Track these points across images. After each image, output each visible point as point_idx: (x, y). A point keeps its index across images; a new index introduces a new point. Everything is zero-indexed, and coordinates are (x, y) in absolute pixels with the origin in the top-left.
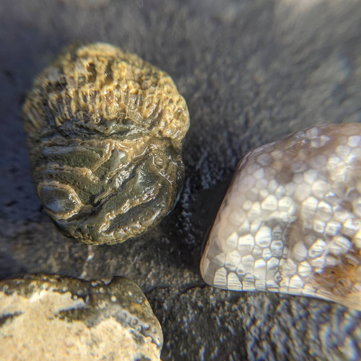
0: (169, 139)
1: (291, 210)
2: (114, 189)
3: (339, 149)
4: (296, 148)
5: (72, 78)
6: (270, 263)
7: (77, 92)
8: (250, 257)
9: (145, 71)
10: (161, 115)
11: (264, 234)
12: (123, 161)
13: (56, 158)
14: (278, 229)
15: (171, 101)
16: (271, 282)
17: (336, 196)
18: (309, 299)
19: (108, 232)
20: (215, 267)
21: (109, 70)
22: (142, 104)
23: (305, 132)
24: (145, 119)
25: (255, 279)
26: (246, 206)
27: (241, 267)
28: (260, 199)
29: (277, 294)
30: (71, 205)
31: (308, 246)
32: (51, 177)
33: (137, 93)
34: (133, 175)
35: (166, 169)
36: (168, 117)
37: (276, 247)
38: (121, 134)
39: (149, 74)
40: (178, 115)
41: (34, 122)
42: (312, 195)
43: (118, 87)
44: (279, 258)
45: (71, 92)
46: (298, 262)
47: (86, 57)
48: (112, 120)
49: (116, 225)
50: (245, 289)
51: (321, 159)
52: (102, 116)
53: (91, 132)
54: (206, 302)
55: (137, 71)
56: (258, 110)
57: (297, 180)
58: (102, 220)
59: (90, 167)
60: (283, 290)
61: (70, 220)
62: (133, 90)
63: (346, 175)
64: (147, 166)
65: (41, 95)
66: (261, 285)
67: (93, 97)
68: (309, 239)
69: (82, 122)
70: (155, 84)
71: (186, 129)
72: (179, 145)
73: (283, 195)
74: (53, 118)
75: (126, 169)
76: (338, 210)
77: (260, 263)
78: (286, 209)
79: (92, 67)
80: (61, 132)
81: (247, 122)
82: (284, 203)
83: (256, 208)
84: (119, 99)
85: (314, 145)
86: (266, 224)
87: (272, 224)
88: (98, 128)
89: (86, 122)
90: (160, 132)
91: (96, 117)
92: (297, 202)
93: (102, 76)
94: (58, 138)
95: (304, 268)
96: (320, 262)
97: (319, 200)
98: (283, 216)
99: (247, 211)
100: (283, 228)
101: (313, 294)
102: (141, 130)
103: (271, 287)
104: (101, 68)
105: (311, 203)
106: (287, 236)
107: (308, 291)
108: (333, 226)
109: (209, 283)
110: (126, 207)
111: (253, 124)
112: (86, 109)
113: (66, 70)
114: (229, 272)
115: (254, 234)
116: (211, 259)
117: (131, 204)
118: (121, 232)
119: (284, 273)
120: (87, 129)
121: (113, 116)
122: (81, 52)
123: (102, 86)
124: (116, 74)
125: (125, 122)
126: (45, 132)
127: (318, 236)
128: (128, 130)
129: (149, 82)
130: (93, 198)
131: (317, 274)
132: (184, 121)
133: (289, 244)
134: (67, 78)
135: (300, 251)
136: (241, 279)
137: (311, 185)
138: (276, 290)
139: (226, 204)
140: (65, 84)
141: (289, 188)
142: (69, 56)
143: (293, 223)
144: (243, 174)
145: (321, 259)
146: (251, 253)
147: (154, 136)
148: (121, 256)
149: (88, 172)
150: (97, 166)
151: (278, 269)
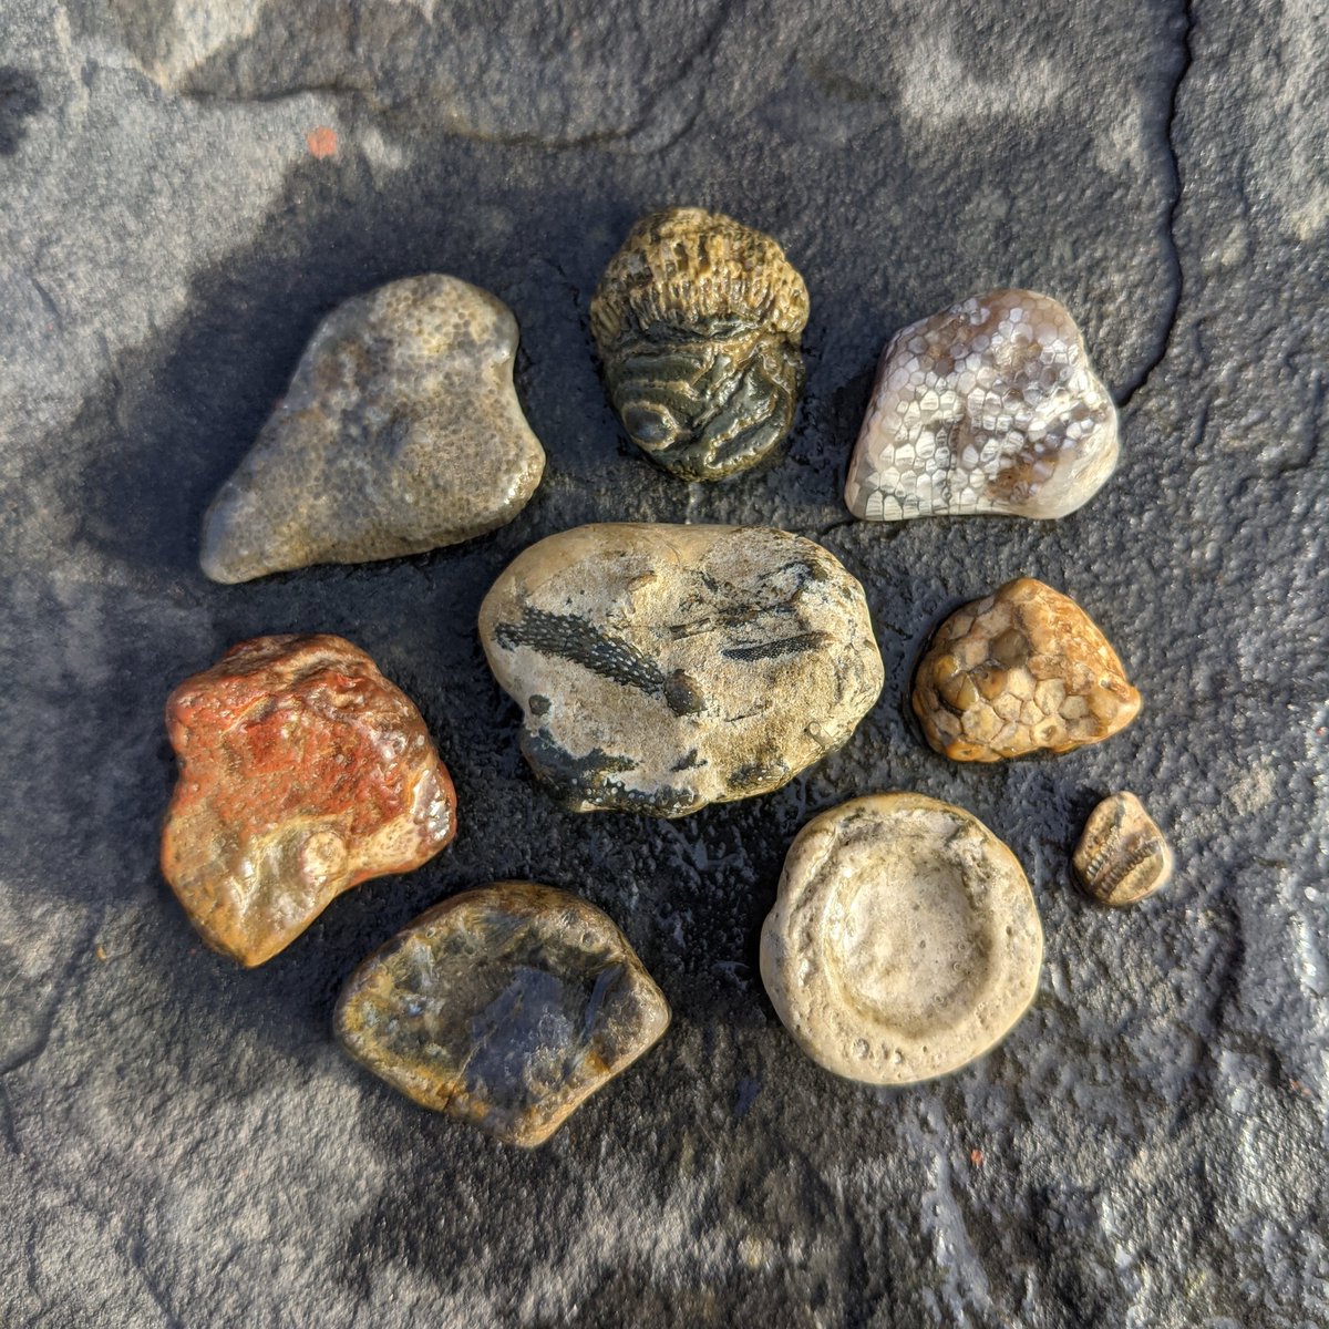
0: (785, 333)
1: (956, 407)
2: (717, 406)
3: (1001, 326)
4: (955, 326)
5: (659, 267)
6: (936, 478)
7: (666, 286)
8: (911, 473)
9: (745, 243)
10: (773, 302)
11: (927, 441)
12: (727, 369)
13: (644, 372)
14: (942, 432)
15: (785, 282)
16: (939, 502)
17: (1004, 383)
18: (986, 516)
19: (714, 463)
20: (867, 492)
21: (703, 251)
22: (748, 290)
23: (962, 304)
24: (753, 309)
25: (919, 500)
26: (901, 409)
27: (900, 487)
28: (918, 398)
29: (947, 517)
30: (666, 432)
31: (979, 449)
32: (639, 396)
33: (740, 277)
34: (741, 385)
35: (782, 373)
36: (783, 304)
37: (941, 455)
38: (725, 333)
39: (751, 248)
40: (795, 300)
41: (608, 324)
42: (978, 385)
43: (717, 273)
44: (947, 469)
45: (660, 286)
46: (969, 471)
47: (671, 236)
48: (713, 317)
49: (723, 454)
50: (906, 516)
51: (984, 339)
52: (699, 313)
53: (688, 335)
54: (856, 541)
55: (737, 245)
56: (899, 264)
57: (959, 369)
58: (706, 448)
59: (687, 379)
60: (954, 510)
61: (666, 450)
62: (735, 274)
63: (1013, 356)
64: (758, 371)
65: (619, 292)
66: (926, 507)
67: (687, 290)
68: (980, 440)
69: (676, 323)
70: (762, 260)
71: (806, 317)
72: (797, 339)
73: (945, 389)
74: (637, 321)
75: (732, 379)
76: (1008, 400)
77: (924, 478)
78: (950, 406)
79: (681, 249)
80: (648, 337)
81: (886, 285)
82: (947, 398)
83: (914, 409)
84: (719, 288)
85: (974, 321)
86: (928, 428)
87: (935, 427)
88: (697, 329)
89: (681, 322)
90: (774, 325)
91: (692, 315)
92: (962, 396)
93: (695, 262)
94: (642, 345)
95: (977, 478)
96: (994, 466)
97: (987, 391)
98: (947, 415)
99: (903, 415)
100: (948, 431)
101: (988, 509)
102: (750, 325)
103: (938, 508)
104: (693, 249)
105: (978, 396)
106: (954, 440)
107: (983, 506)
108: (1005, 420)
109: (858, 515)
110: (734, 430)
111: (894, 285)
112: (678, 306)
113: (650, 258)
114: (885, 495)
115: (914, 443)
116: (860, 482)
117: (741, 423)
118: (730, 462)
119: (954, 487)
120: (683, 331)
121: (713, 311)
122: (664, 230)
123: (697, 274)
124: (712, 255)
125: (729, 317)
126: (626, 338)
127: (990, 435)
128: (733, 328)
129: (754, 260)
130: (691, 419)
131: (992, 483)
132: (802, 306)
133: (956, 450)
134: (653, 267)
135: (971, 456)
136: (901, 502)
137: (975, 374)
138: (944, 512)
139: (876, 408)
140: (651, 276)
141: (951, 379)
142: (649, 237)
143: (960, 423)
144: (892, 365)
145: (995, 463)
146: (912, 468)
147: (766, 331)
148: (732, 496)
149: (686, 388)
150: (696, 378)
151: (945, 483)
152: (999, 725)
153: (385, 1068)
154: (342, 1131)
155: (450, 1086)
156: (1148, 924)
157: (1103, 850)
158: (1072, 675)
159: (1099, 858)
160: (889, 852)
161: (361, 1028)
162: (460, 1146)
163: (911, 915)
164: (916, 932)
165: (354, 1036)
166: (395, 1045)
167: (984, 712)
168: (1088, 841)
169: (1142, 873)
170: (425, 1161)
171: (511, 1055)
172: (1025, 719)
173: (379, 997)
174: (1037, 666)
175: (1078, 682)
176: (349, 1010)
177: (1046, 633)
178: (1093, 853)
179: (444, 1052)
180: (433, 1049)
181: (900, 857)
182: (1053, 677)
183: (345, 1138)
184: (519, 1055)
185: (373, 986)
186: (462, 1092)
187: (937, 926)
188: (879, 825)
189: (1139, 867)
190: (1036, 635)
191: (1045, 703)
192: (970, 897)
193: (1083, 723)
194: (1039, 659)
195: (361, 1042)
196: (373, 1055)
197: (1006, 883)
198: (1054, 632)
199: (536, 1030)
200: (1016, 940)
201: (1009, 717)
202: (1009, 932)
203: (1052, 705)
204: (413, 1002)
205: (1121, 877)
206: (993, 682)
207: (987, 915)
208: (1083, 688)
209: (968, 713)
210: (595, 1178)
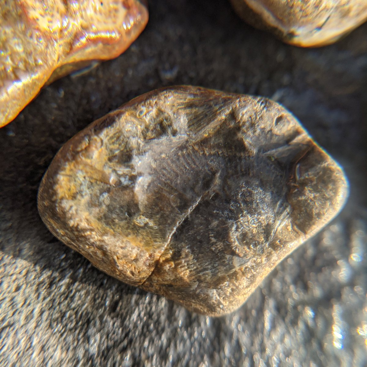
153: (95, 237)
154: (28, 318)
155: (157, 255)
161: (74, 197)
162: (146, 325)
165: (66, 204)
166: (105, 216)
170: (111, 343)
171: (215, 223)
173: (92, 167)
176: (62, 178)
179: (151, 224)
180: (141, 220)
183: (32, 325)
184: (224, 223)
185: (88, 157)
186: (167, 261)
195: (73, 211)
196: (84, 225)
199: (236, 201)
204: (124, 175)
210: (263, 350)
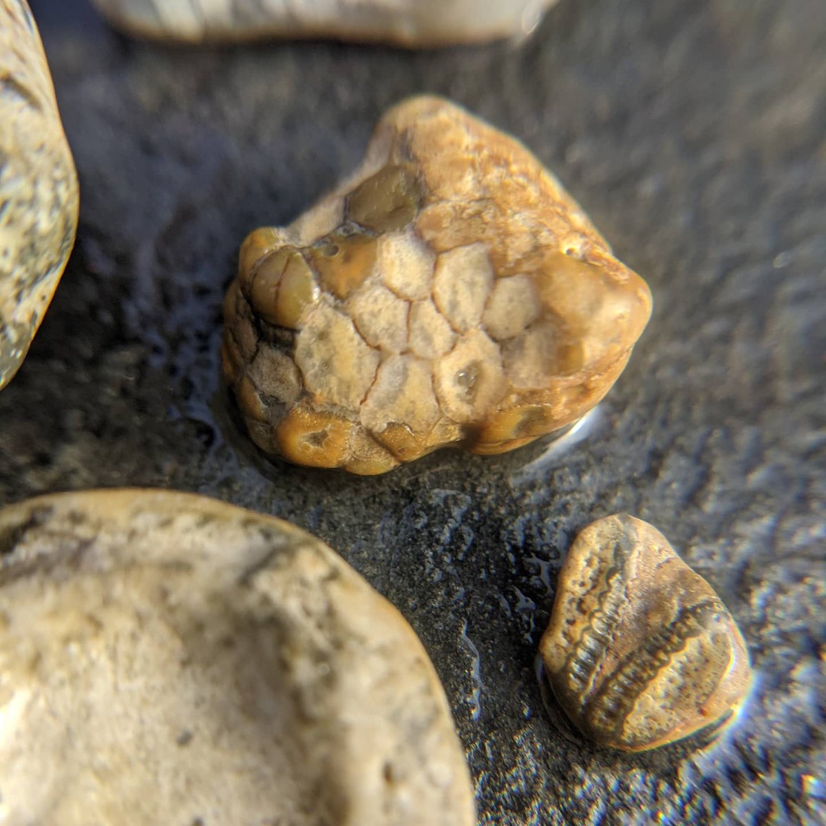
152: (370, 362)
156: (718, 804)
157: (597, 624)
158: (505, 234)
159: (589, 642)
160: (107, 602)
163: (170, 756)
164: (179, 798)
167: (336, 333)
168: (565, 608)
169: (685, 672)
172: (417, 344)
174: (436, 224)
175: (519, 246)
177: (457, 165)
178: (577, 631)
181: (140, 619)
182: (466, 242)
187: (231, 780)
188: (86, 544)
189: (676, 660)
190: (434, 168)
191: (454, 305)
192: (296, 696)
193: (532, 340)
194: (440, 209)
197: (378, 665)
198: (472, 164)
200: (404, 795)
201: (385, 342)
202: (388, 775)
203: (469, 308)
205: (639, 682)
206: (347, 259)
207: (334, 734)
208: (527, 256)
209: (304, 338)
